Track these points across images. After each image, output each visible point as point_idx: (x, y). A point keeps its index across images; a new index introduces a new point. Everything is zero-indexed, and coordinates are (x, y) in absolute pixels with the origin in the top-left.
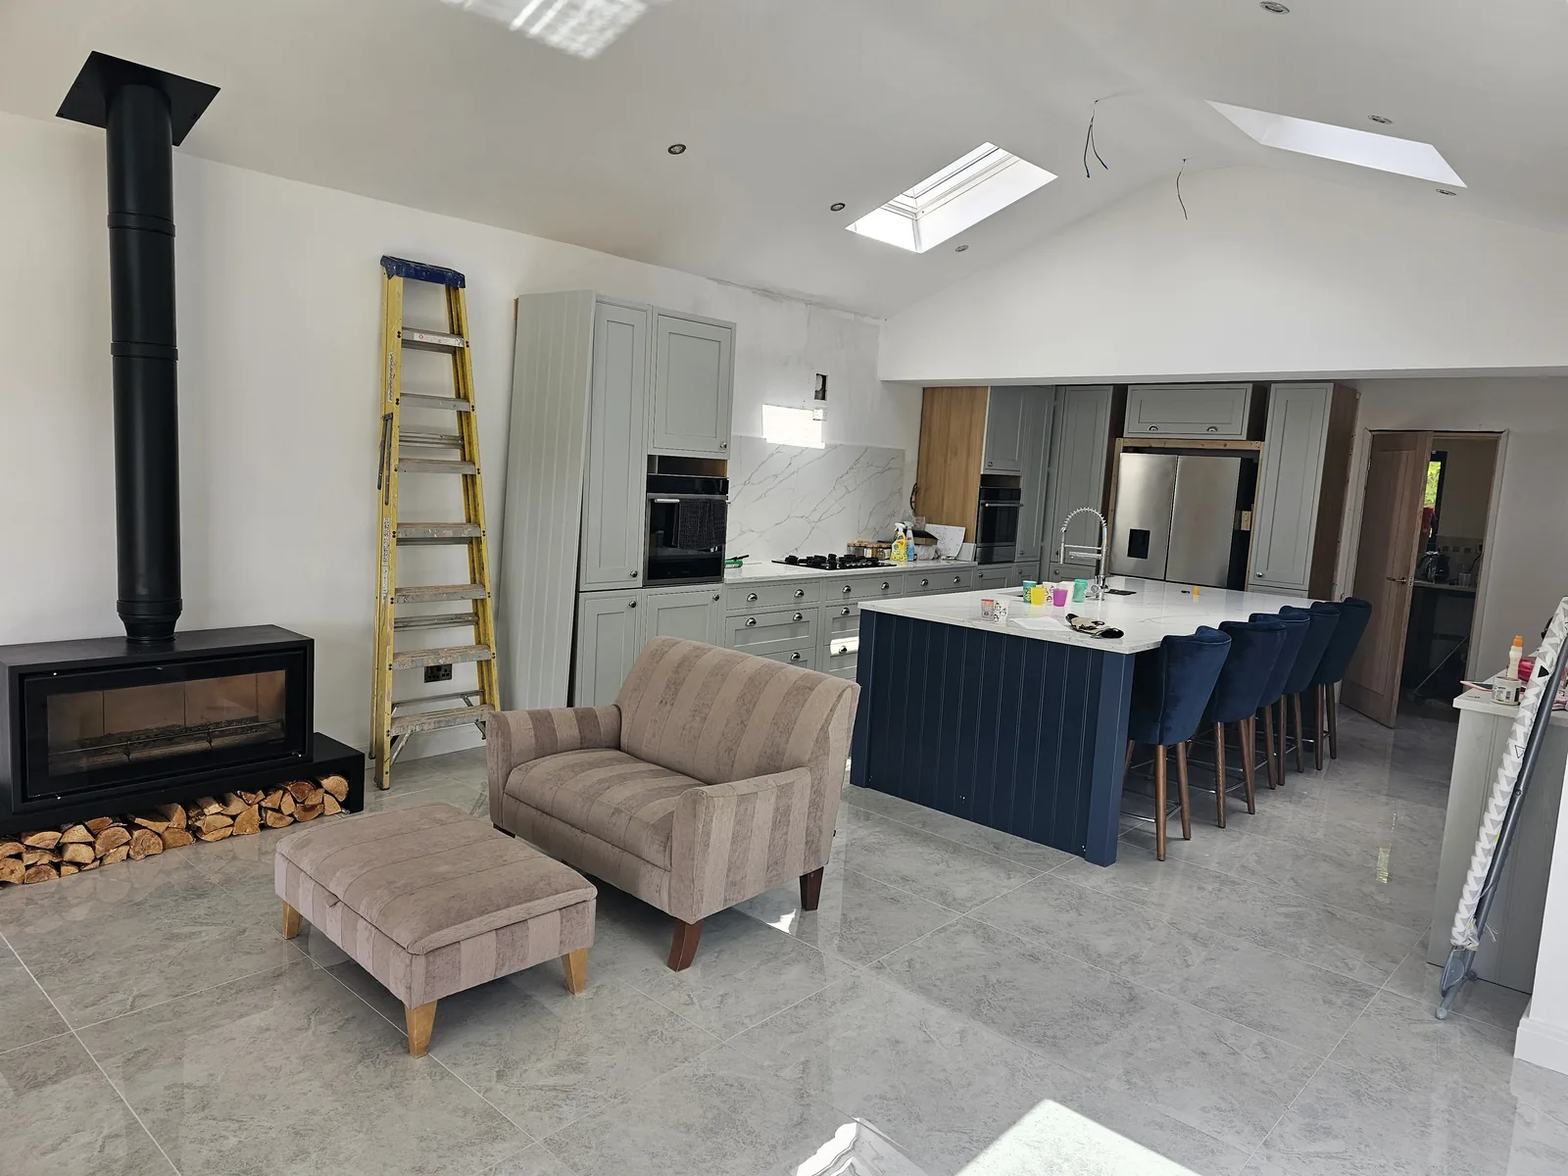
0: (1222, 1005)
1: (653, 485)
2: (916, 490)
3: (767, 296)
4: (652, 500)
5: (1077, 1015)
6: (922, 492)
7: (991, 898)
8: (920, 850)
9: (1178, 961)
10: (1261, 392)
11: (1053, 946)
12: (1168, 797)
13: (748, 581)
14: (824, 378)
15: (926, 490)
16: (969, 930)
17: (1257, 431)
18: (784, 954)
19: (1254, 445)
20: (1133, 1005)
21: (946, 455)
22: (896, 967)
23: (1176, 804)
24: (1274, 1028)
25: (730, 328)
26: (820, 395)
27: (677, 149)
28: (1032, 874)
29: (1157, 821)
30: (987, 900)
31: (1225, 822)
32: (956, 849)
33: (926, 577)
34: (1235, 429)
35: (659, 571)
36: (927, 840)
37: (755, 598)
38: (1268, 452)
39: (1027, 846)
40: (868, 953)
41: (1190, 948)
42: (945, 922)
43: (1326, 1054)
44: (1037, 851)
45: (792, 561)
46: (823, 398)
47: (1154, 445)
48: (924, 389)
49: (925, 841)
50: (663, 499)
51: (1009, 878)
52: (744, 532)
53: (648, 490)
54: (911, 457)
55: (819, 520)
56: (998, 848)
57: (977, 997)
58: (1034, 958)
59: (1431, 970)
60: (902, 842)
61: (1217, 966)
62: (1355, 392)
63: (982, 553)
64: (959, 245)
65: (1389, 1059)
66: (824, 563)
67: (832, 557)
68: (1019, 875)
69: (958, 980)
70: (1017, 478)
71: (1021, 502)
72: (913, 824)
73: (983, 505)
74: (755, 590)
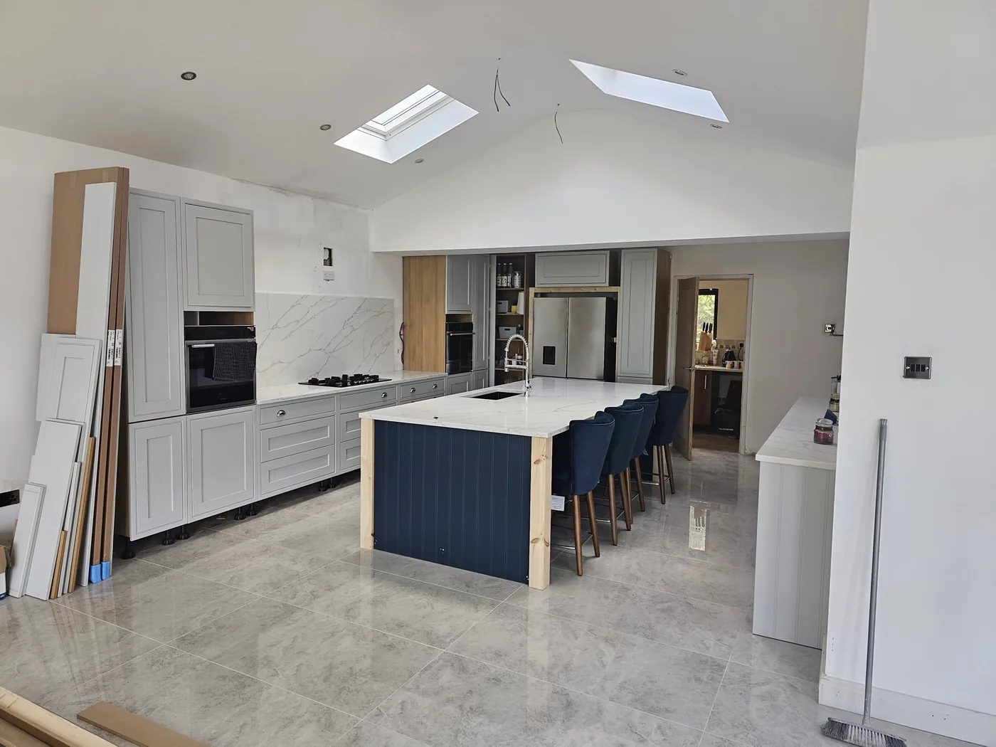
0: (631, 697)
1: (190, 334)
2: (403, 327)
3: (281, 192)
4: (190, 346)
5: (530, 729)
6: (407, 328)
7: (464, 632)
8: (412, 597)
9: (597, 663)
10: (615, 256)
11: (510, 667)
12: (582, 528)
13: (277, 401)
14: (330, 250)
15: (410, 326)
16: (449, 664)
17: (615, 279)
18: (298, 717)
19: (613, 289)
20: (569, 710)
21: (422, 302)
22: (391, 711)
23: (589, 533)
24: (667, 710)
25: (249, 213)
26: (328, 262)
27: (190, 76)
28: (493, 605)
29: (576, 547)
30: (461, 634)
31: (617, 540)
32: (437, 592)
33: (414, 386)
34: (600, 278)
35: (200, 399)
36: (417, 587)
37: (283, 413)
38: (622, 292)
39: (488, 581)
40: (369, 702)
41: (604, 650)
42: (431, 660)
43: (703, 727)
44: (496, 584)
45: (314, 382)
46: (331, 265)
47: (552, 291)
48: (403, 257)
49: (416, 588)
50: (198, 345)
51: (477, 611)
52: (275, 364)
53: (186, 338)
54: (398, 304)
55: (334, 351)
56: (468, 587)
57: (455, 728)
58: (496, 680)
59: (757, 640)
60: (398, 593)
61: (624, 662)
62: (669, 254)
63: (450, 367)
64: (418, 158)
65: (743, 722)
66: (339, 382)
67: (345, 377)
68: (485, 606)
69: (440, 714)
70: (470, 316)
71: (474, 331)
72: (407, 575)
73: (449, 334)
74: (282, 409)
